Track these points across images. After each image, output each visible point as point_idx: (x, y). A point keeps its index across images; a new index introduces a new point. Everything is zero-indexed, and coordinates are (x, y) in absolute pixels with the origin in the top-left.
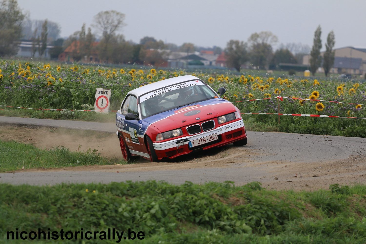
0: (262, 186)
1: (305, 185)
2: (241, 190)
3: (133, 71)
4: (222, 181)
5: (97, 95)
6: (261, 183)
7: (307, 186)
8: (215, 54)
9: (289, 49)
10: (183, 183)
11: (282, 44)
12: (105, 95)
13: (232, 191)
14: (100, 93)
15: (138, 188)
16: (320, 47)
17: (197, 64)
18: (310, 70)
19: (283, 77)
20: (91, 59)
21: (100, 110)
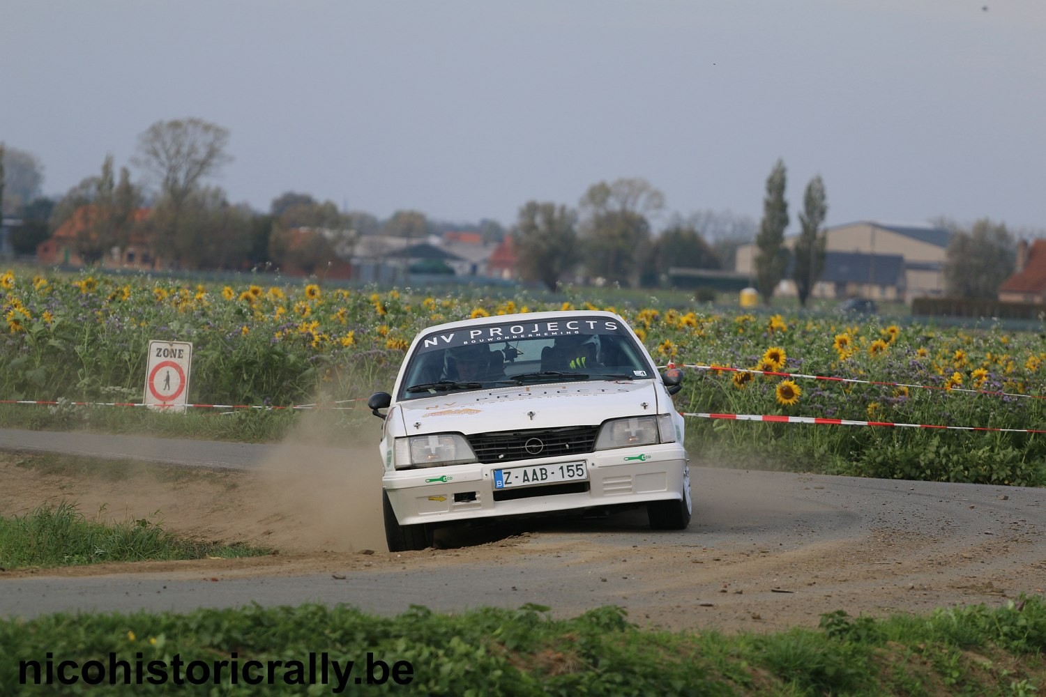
0: (629, 620)
1: (749, 617)
2: (568, 631)
3: (255, 292)
4: (514, 605)
5: (153, 361)
6: (625, 610)
7: (757, 618)
8: (485, 243)
9: (698, 229)
10: (405, 610)
11: (677, 215)
12: (176, 360)
13: (542, 634)
14: (162, 353)
15: (275, 625)
16: (784, 221)
17: (434, 271)
18: (755, 286)
19: (681, 308)
20: (131, 257)
21: (161, 403)
